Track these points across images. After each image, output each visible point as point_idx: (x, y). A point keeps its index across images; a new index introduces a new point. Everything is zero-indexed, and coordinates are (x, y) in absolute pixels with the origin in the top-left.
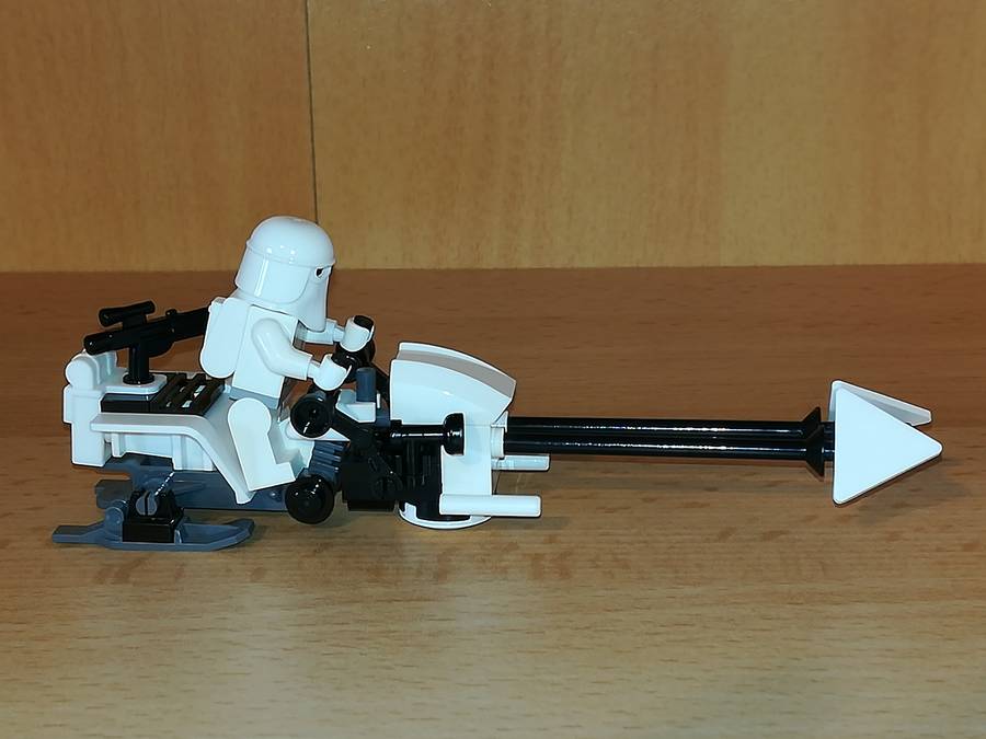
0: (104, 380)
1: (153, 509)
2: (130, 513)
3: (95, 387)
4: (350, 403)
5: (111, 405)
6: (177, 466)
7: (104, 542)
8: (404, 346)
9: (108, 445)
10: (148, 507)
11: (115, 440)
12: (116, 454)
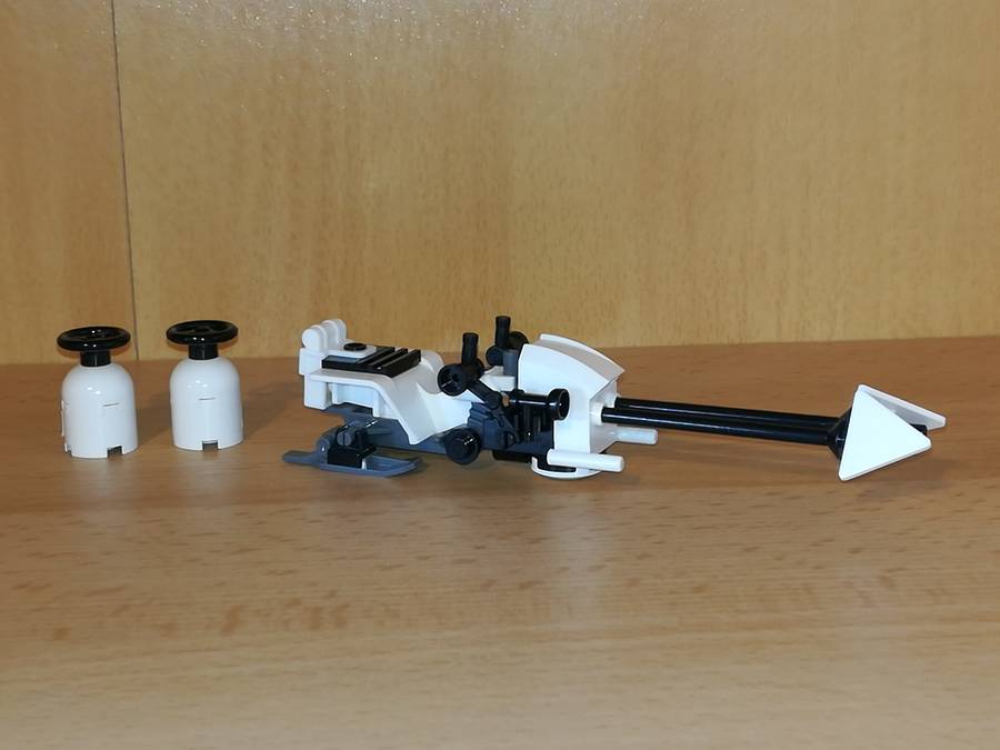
0: (331, 346)
1: (349, 441)
2: (334, 443)
3: (322, 350)
4: (498, 375)
5: (330, 364)
6: (376, 414)
7: (314, 464)
8: (544, 337)
9: (329, 396)
10: (346, 440)
11: (334, 390)
12: (335, 401)
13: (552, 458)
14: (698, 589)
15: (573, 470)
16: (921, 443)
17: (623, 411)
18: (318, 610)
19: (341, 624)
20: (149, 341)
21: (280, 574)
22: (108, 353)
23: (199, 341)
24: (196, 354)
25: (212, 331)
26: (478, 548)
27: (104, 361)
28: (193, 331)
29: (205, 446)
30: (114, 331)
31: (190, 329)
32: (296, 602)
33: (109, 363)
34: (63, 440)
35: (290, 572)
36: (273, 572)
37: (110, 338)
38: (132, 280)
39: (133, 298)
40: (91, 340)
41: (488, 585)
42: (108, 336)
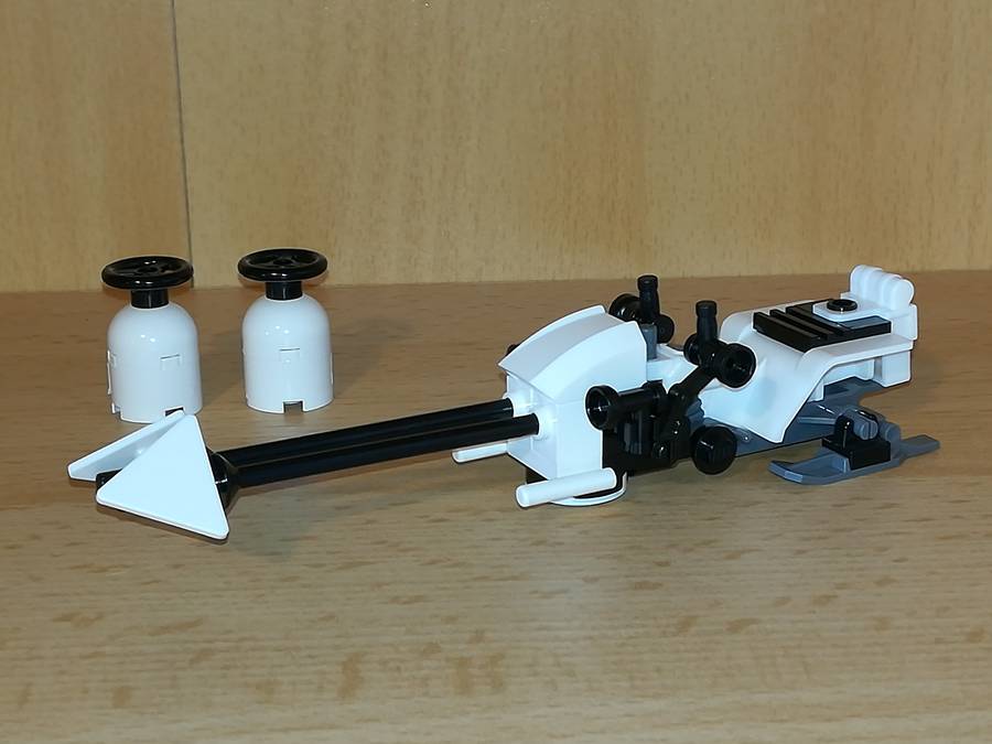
18: (463, 663)
19: (498, 685)
20: (215, 269)
21: (405, 603)
22: (166, 292)
23: (279, 278)
24: (275, 293)
25: (295, 264)
26: (660, 564)
27: (159, 301)
28: (271, 263)
29: (286, 406)
30: (172, 263)
31: (268, 261)
32: (432, 649)
33: (166, 303)
34: (110, 398)
35: (418, 599)
36: (395, 600)
37: (167, 272)
38: (186, 191)
39: (188, 213)
40: (145, 275)
41: (685, 625)
42: (164, 269)
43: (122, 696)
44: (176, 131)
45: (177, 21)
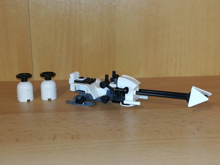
0: (76, 78)
2: (77, 99)
3: (74, 78)
4: (113, 84)
5: (76, 81)
6: (86, 92)
7: (72, 103)
8: (123, 75)
9: (76, 88)
10: (79, 98)
11: (77, 87)
12: (77, 90)
13: (125, 102)
14: (157, 131)
15: (129, 105)
16: (206, 99)
17: (140, 92)
18: (73, 135)
19: (78, 138)
20: (36, 76)
21: (65, 127)
22: (27, 79)
23: (47, 76)
24: (47, 79)
25: (50, 74)
26: (108, 122)
28: (46, 74)
29: (48, 99)
32: (68, 134)
33: (27, 81)
34: (17, 98)
35: (67, 127)
36: (63, 127)
37: (27, 76)
38: (32, 63)
39: (33, 67)
40: (23, 76)
41: (110, 130)
42: (27, 75)
43: (17, 140)
44: (31, 52)
45: (31, 33)
